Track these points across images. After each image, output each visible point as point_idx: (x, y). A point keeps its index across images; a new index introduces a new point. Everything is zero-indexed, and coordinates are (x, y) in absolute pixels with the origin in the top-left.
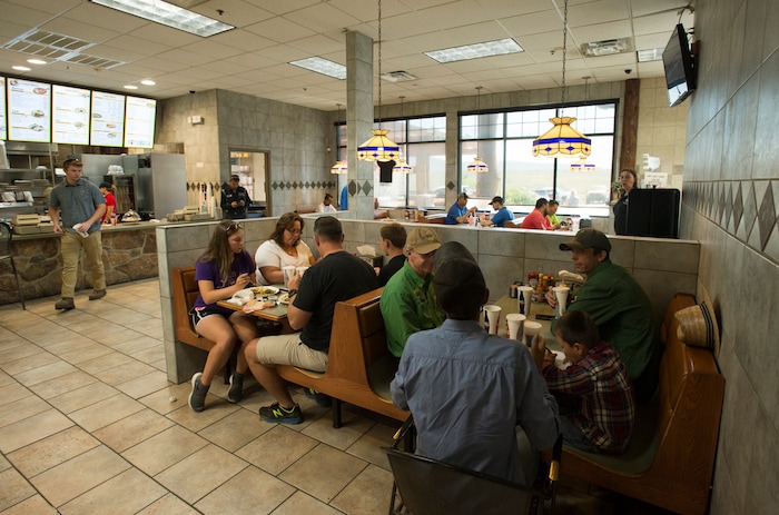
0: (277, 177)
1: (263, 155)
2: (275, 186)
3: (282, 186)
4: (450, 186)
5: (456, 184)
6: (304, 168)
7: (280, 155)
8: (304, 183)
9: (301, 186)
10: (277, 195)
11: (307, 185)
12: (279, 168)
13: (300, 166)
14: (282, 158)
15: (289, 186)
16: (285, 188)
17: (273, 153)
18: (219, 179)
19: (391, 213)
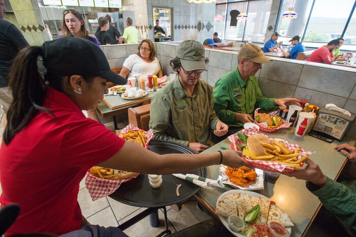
0: (176, 23)
1: (170, 10)
2: (176, 27)
3: (179, 27)
4: (270, 28)
5: (273, 27)
6: (191, 18)
7: (178, 10)
8: (191, 26)
9: (189, 27)
10: (176, 31)
11: (193, 27)
12: (178, 17)
13: (189, 16)
14: (180, 12)
15: (183, 27)
16: (181, 28)
17: (175, 9)
18: (147, 23)
19: (234, 44)
